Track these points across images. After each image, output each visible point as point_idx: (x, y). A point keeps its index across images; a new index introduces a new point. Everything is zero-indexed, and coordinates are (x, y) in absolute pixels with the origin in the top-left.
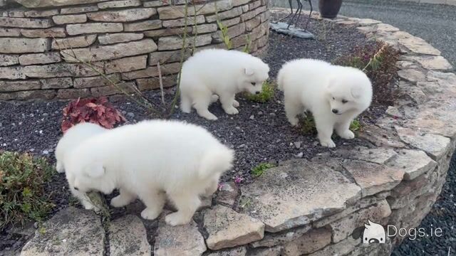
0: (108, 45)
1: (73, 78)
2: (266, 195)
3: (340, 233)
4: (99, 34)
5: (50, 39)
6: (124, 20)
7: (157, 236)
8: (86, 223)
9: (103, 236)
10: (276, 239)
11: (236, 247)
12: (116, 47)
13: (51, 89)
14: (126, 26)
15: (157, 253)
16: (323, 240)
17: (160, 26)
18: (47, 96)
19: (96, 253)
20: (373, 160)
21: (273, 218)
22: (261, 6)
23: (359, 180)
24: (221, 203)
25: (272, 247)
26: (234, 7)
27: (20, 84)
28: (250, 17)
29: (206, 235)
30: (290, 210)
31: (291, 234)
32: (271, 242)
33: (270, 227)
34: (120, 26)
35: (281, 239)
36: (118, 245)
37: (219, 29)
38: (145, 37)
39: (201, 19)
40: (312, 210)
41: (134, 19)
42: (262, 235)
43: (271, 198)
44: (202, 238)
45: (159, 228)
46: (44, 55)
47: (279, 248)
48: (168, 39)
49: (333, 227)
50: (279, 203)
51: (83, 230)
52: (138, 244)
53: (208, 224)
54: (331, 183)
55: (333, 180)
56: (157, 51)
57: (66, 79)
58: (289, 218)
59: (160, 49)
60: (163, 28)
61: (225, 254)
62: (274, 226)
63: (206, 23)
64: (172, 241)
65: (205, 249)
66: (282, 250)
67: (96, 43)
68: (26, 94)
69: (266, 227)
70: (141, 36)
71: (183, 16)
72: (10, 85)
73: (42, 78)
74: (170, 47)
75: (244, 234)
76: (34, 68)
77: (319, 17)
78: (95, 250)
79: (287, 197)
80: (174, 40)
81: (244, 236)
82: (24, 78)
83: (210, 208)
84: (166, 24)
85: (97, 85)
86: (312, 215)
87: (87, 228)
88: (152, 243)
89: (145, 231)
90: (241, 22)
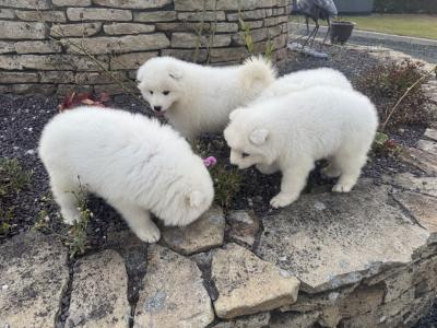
0: (114, 36)
1: (75, 72)
2: (298, 234)
3: (395, 291)
4: (104, 22)
5: (49, 24)
6: (133, 6)
7: (142, 289)
8: (46, 259)
9: (64, 282)
10: (314, 303)
11: (257, 314)
12: (123, 39)
13: (50, 83)
14: (135, 14)
15: (139, 320)
16: (372, 301)
17: (174, 18)
18: (46, 90)
19: (46, 314)
20: (430, 193)
21: (313, 272)
22: (284, 15)
23: (422, 220)
24: (235, 241)
25: (306, 312)
26: (257, 9)
27: (17, 76)
28: (272, 24)
29: (214, 294)
30: (336, 261)
31: (334, 296)
32: (308, 305)
33: (307, 286)
34: (129, 13)
35: (322, 302)
36: (81, 302)
37: (240, 30)
38: (157, 31)
39: (221, 16)
40: (367, 263)
41: (145, 7)
42: (295, 298)
43: (306, 240)
44: (209, 299)
45: (147, 276)
46: (42, 43)
47: (317, 315)
48: (182, 34)
49: (388, 283)
50: (318, 249)
51: (38, 270)
52: (112, 302)
53: (218, 275)
54: (387, 222)
55: (388, 218)
56: (170, 48)
57: (67, 73)
58: (335, 274)
59: (173, 46)
60: (178, 21)
61: (241, 323)
62: (314, 285)
63: (227, 21)
64: (163, 300)
65: (213, 318)
66: (320, 316)
67: (101, 33)
68: (23, 87)
69: (302, 285)
70: (152, 28)
71: (201, 8)
72: (6, 76)
73: (41, 70)
74: (184, 45)
75: (271, 297)
76: (31, 58)
77: (329, 42)
78: (44, 310)
79: (329, 240)
80: (189, 36)
81: (271, 301)
82: (21, 68)
83: (221, 247)
84: (182, 16)
85: (101, 82)
86: (367, 271)
87: (45, 267)
88: (133, 300)
89: (126, 280)
90: (263, 26)
